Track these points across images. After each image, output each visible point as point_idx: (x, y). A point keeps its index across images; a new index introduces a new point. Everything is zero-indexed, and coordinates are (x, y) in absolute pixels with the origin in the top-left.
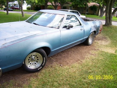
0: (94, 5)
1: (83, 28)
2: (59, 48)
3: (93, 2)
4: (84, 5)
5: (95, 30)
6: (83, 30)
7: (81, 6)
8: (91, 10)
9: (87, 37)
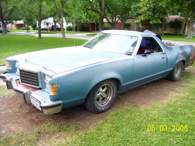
0: (176, 19)
1: (165, 55)
2: (132, 82)
3: (174, 14)
4: (159, 21)
5: (184, 59)
6: (165, 59)
7: (155, 21)
8: (171, 27)
9: (172, 69)
